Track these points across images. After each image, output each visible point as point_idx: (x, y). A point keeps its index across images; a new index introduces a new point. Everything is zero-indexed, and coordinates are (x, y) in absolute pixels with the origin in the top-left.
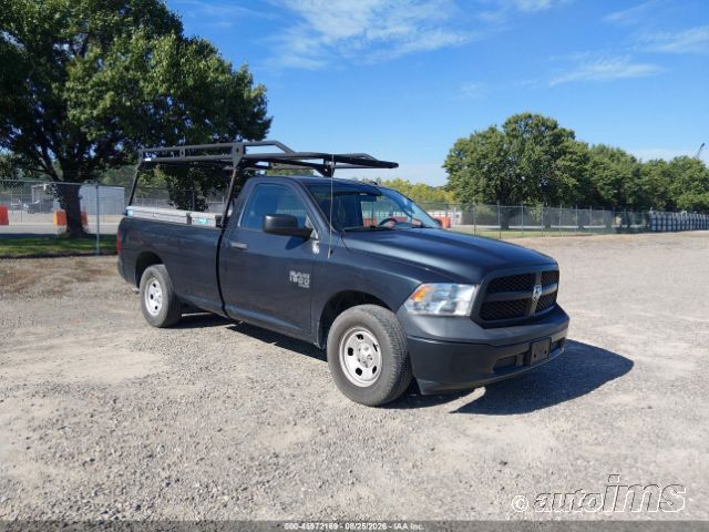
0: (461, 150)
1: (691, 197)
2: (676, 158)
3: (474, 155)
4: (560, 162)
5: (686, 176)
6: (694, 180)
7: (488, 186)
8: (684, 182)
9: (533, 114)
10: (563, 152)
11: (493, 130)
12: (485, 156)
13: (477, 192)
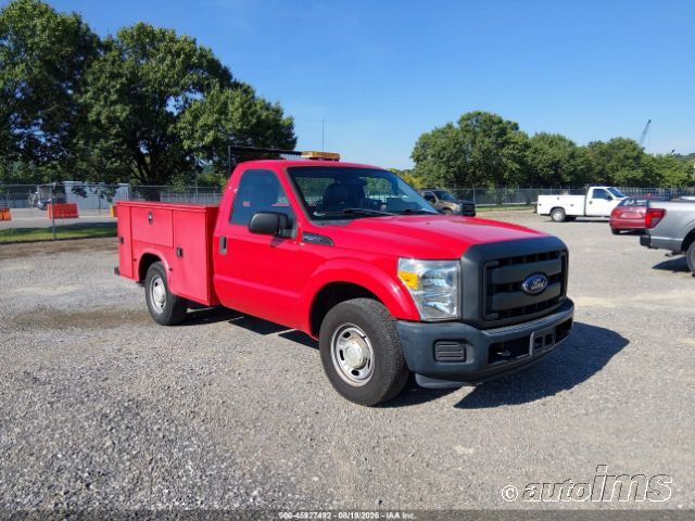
0: (425, 142)
1: (626, 173)
2: (612, 140)
3: (436, 148)
4: (505, 151)
5: (621, 154)
6: (628, 158)
7: (448, 172)
8: (619, 160)
9: (482, 112)
10: (507, 142)
11: (450, 126)
12: (444, 149)
13: (438, 178)
